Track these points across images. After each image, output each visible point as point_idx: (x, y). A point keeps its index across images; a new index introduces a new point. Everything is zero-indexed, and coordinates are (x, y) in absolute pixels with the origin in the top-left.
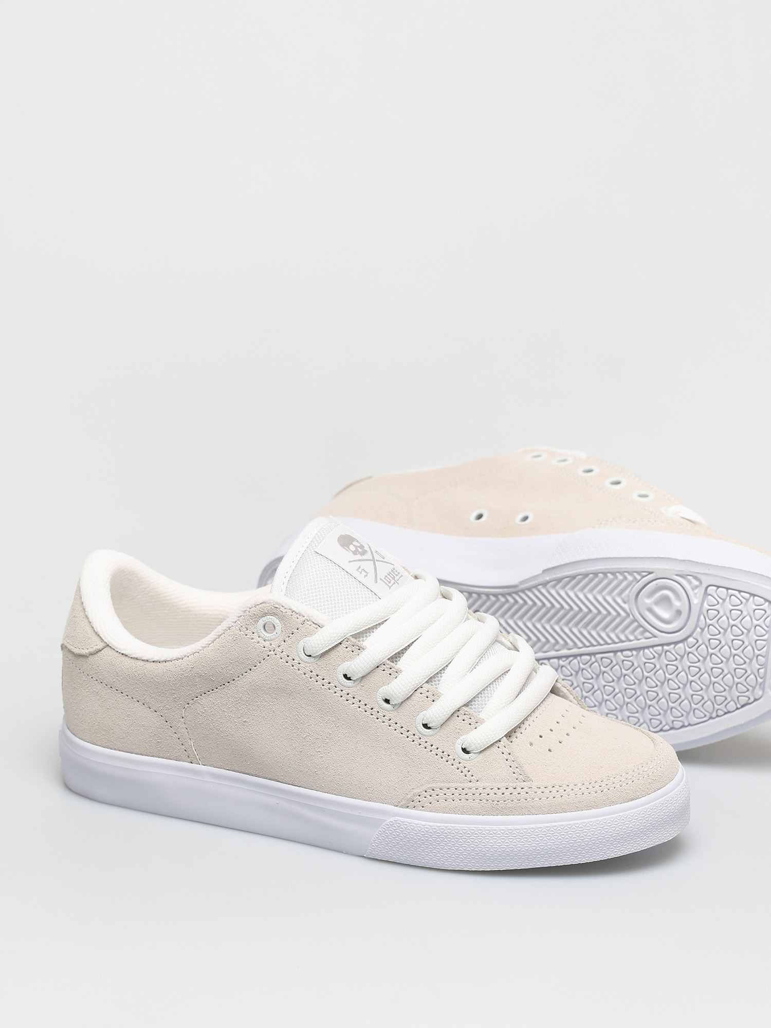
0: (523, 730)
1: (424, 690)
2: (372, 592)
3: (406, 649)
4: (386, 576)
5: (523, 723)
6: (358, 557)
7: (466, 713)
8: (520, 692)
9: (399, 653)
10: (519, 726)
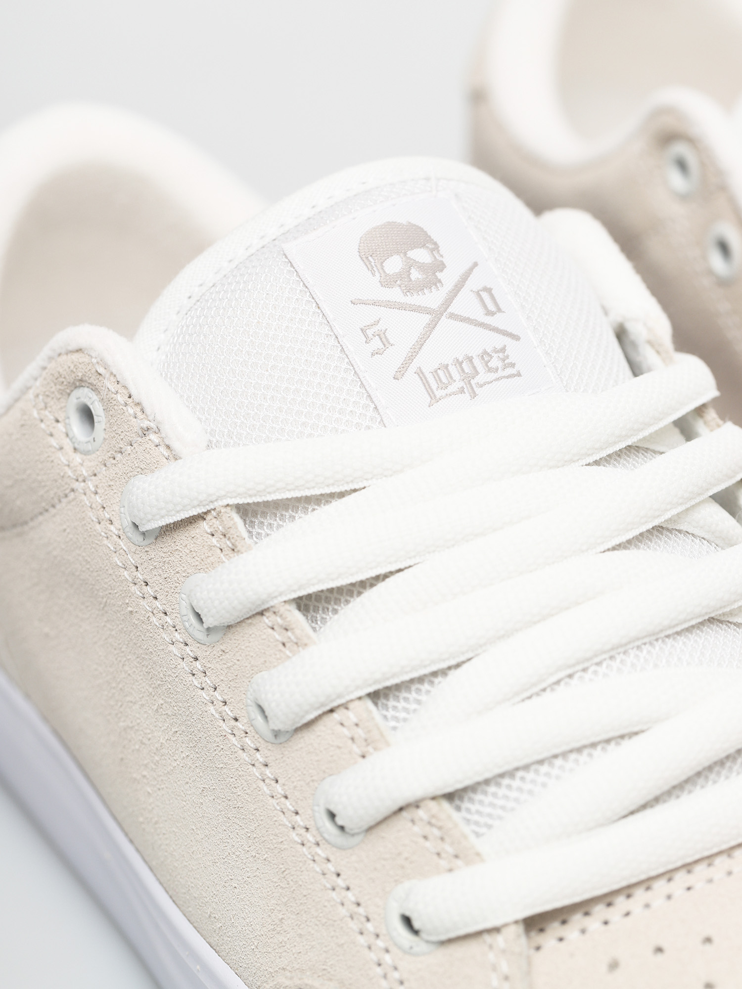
0: (614, 914)
1: (350, 716)
2: (371, 399)
3: (363, 585)
4: (446, 366)
5: (627, 891)
6: (395, 294)
7: (434, 821)
8: (644, 807)
9: (340, 590)
10: (607, 899)
